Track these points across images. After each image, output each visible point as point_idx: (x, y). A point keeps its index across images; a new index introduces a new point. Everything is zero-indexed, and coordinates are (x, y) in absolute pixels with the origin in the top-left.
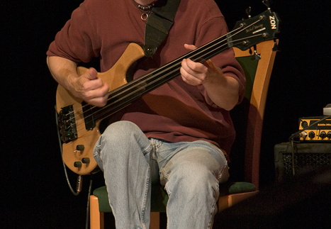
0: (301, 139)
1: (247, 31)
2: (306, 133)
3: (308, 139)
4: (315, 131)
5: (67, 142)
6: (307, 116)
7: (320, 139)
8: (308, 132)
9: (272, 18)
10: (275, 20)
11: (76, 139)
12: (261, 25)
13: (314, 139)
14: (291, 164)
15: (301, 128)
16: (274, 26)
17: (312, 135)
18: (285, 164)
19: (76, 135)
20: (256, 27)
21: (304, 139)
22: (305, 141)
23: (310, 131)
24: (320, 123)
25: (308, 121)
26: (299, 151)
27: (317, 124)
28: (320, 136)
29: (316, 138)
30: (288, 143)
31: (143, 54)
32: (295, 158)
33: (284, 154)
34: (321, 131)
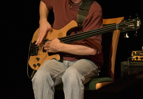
0: (132, 60)
1: (126, 25)
2: (135, 57)
3: (135, 60)
4: (138, 57)
5: (32, 56)
6: (135, 50)
7: (140, 60)
8: (136, 57)
9: (138, 22)
10: (139, 23)
11: (37, 55)
12: (133, 24)
13: (138, 60)
14: (128, 71)
15: (132, 55)
16: (138, 25)
17: (137, 58)
18: (125, 70)
19: (38, 53)
20: (130, 24)
21: (134, 60)
22: (134, 61)
23: (136, 56)
24: (140, 53)
25: (136, 52)
26: (132, 65)
27: (139, 54)
28: (140, 59)
29: (139, 60)
30: (127, 61)
31: (77, 25)
32: (129, 68)
33: (125, 66)
34: (141, 56)
